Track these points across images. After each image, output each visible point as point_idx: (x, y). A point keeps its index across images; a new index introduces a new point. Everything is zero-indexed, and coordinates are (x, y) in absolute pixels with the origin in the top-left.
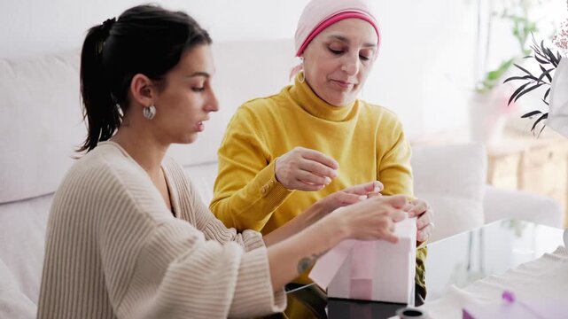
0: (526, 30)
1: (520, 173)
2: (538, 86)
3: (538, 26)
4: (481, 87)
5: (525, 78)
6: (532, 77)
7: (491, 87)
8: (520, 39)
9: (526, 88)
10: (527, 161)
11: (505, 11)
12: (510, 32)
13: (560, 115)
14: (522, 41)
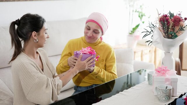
0: (142, 16)
1: (142, 56)
2: (150, 34)
3: (145, 14)
4: (130, 32)
5: (147, 32)
6: (148, 32)
7: (133, 32)
8: (141, 18)
9: (147, 35)
10: (143, 53)
11: (136, 10)
12: (138, 16)
13: (155, 42)
14: (141, 19)
